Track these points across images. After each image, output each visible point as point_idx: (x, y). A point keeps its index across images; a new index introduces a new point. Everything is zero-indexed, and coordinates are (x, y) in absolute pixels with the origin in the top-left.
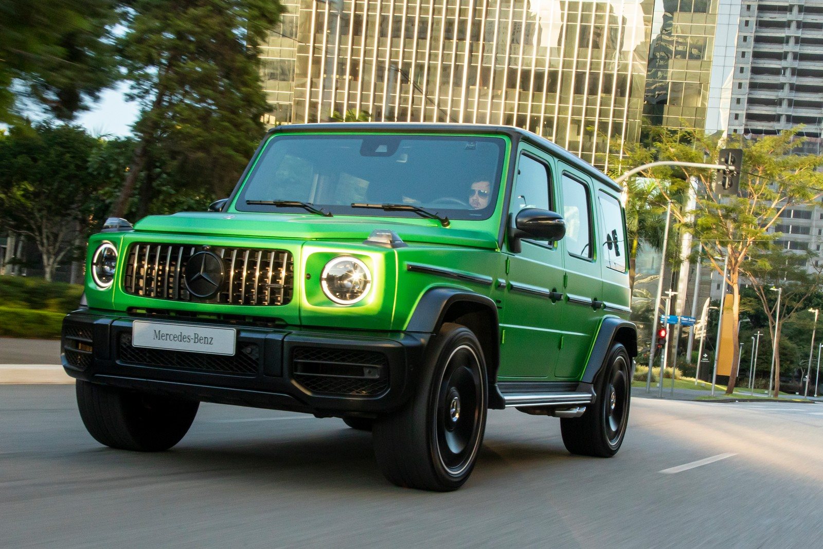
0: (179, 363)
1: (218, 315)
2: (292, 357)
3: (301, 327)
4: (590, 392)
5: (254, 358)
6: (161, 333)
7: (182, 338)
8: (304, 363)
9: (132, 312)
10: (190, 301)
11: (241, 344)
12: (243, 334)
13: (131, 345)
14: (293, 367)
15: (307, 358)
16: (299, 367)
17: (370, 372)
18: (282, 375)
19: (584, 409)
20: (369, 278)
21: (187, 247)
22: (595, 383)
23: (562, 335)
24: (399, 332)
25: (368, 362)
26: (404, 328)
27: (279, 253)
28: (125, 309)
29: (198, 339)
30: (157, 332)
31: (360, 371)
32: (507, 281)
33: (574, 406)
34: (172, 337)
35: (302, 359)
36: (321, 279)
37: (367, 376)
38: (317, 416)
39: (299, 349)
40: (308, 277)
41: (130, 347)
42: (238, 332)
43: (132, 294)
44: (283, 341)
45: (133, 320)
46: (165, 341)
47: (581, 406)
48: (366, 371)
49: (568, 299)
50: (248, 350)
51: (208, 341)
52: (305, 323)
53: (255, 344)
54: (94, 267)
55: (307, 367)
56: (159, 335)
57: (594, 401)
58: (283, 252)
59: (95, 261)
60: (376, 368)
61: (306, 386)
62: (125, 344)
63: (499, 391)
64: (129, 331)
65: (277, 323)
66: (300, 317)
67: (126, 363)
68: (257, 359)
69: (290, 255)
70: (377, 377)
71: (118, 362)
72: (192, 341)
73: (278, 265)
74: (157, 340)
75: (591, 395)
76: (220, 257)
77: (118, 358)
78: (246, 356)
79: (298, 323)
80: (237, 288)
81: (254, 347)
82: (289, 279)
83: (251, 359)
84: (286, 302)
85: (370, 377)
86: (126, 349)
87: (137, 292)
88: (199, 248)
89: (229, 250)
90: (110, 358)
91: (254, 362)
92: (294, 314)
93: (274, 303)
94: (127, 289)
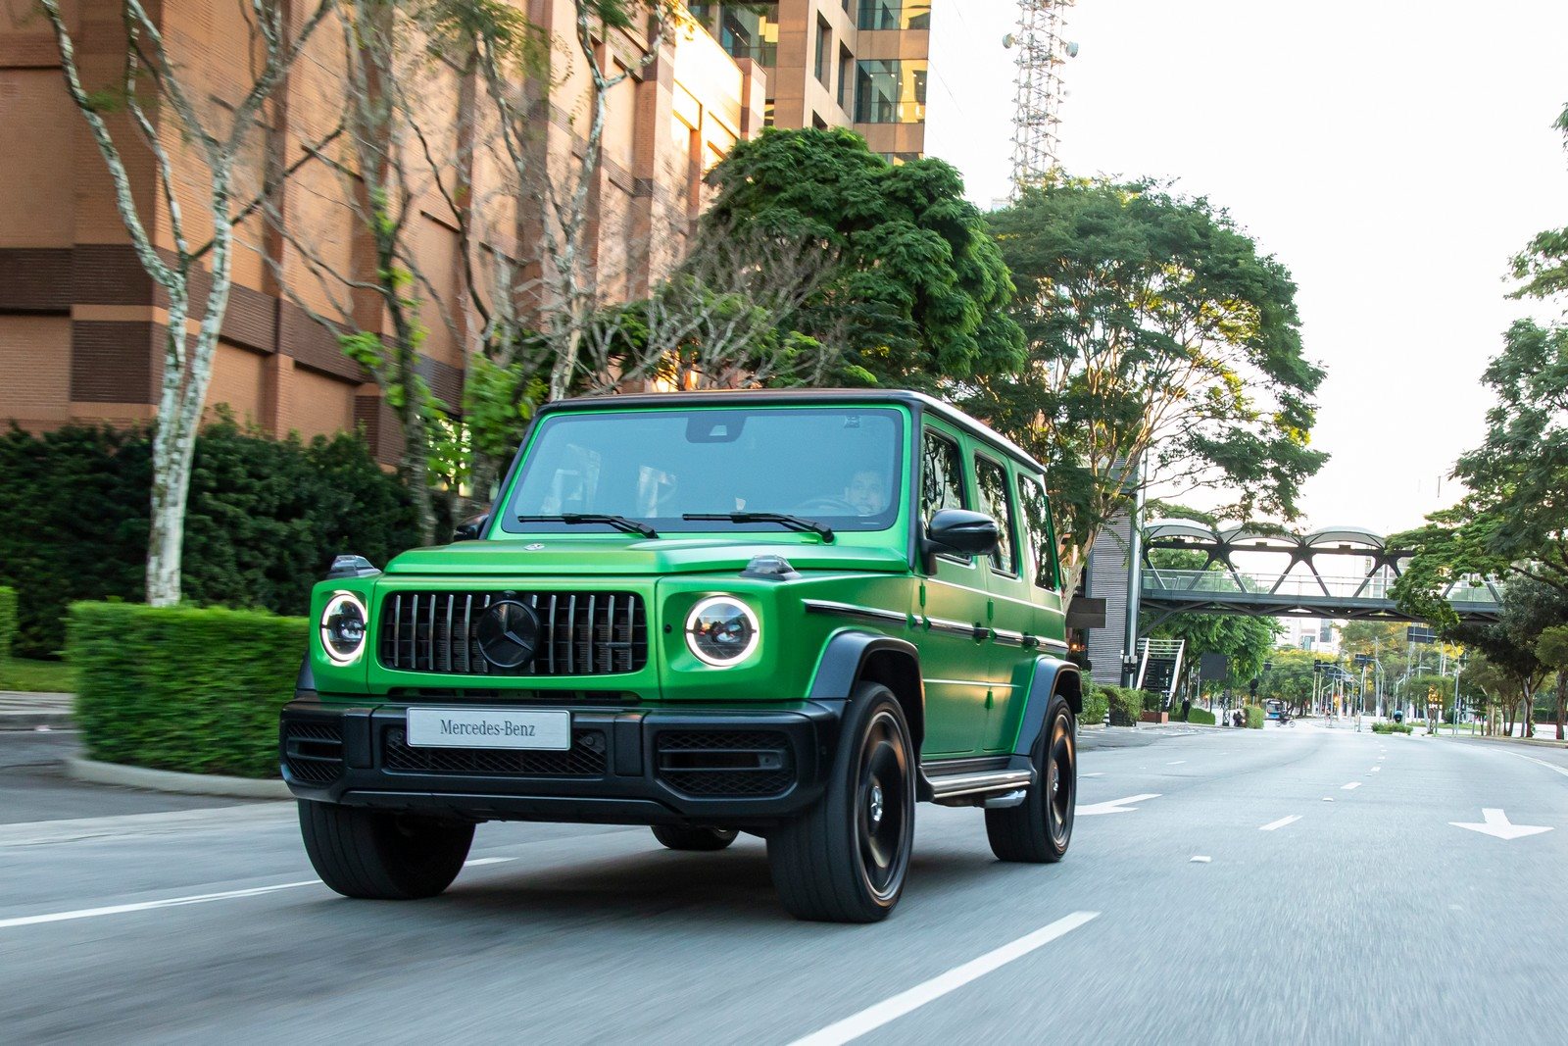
0: (482, 766)
1: (534, 692)
2: (655, 746)
3: (662, 702)
4: (1029, 769)
5: (598, 752)
6: (452, 724)
7: (486, 729)
8: (672, 754)
9: (400, 695)
10: (488, 674)
11: (577, 732)
12: (579, 719)
13: (406, 744)
14: (658, 761)
15: (677, 746)
16: (666, 761)
17: (767, 761)
18: (642, 774)
19: (1023, 793)
20: (755, 623)
21: (479, 595)
22: (1032, 755)
23: (991, 688)
24: (801, 700)
25: (764, 746)
26: (807, 694)
27: (622, 597)
28: (385, 692)
29: (510, 729)
30: (446, 723)
31: (753, 759)
32: (923, 616)
33: (1009, 791)
34: (470, 729)
35: (668, 748)
36: (685, 631)
37: (763, 767)
39: (664, 735)
40: (667, 629)
41: (404, 747)
42: (573, 715)
43: (395, 668)
44: (641, 723)
45: (404, 709)
46: (459, 736)
47: (1019, 789)
48: (762, 760)
49: (996, 636)
50: (586, 741)
51: (526, 731)
52: (666, 696)
53: (598, 731)
54: (325, 632)
55: (678, 760)
56: (448, 727)
57: (1034, 782)
58: (630, 594)
59: (325, 622)
60: (774, 754)
61: (679, 787)
62: (394, 743)
63: (925, 774)
64: (402, 726)
65: (625, 698)
66: (660, 689)
67: (398, 771)
68: (604, 753)
69: (639, 600)
70: (778, 767)
71: (385, 771)
72: (502, 733)
73: (621, 614)
74: (447, 735)
75: (1029, 773)
76: (531, 607)
77: (385, 765)
78: (587, 749)
79: (659, 698)
80: (560, 651)
81: (597, 735)
82: (641, 633)
83: (592, 753)
84: (637, 666)
85: (768, 768)
86: (395, 752)
87: (404, 665)
88: (498, 595)
89: (544, 596)
90: (372, 766)
91: (598, 757)
92: (654, 683)
93: (619, 669)
94: (387, 662)
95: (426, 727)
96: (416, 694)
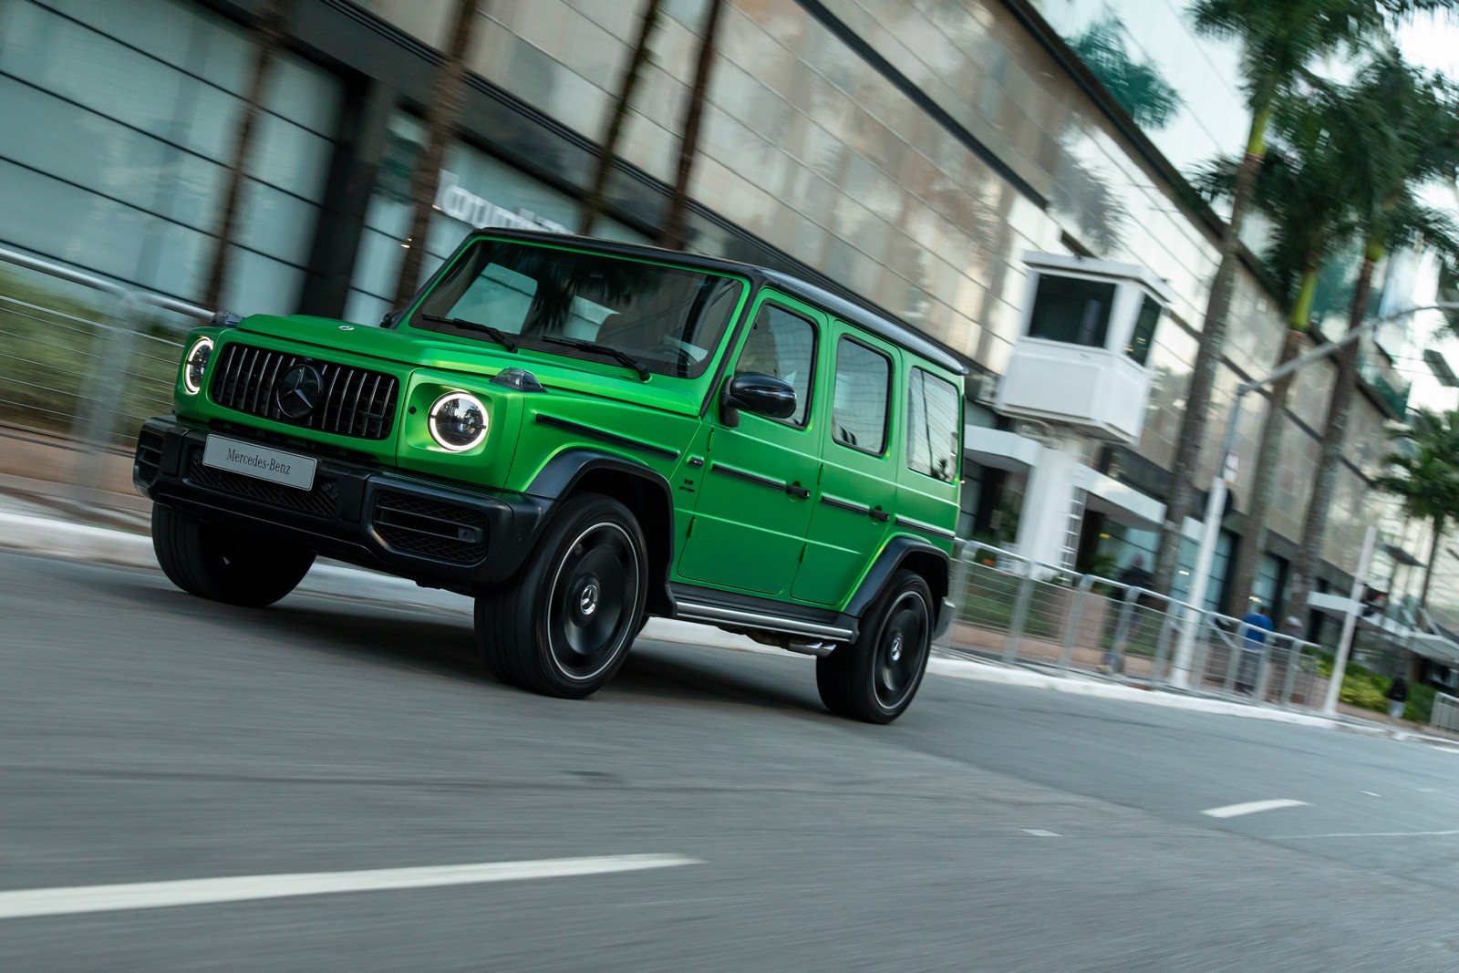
1: (309, 442)
2: (374, 502)
3: (396, 469)
4: (850, 628)
5: (334, 497)
6: (235, 453)
7: (257, 462)
8: (389, 511)
9: (211, 425)
10: (280, 421)
11: (319, 478)
12: (324, 468)
13: (202, 463)
14: (375, 513)
15: (392, 505)
16: (382, 515)
17: (465, 534)
18: (359, 521)
19: (831, 648)
20: (486, 422)
21: (288, 357)
22: (863, 619)
23: (806, 544)
24: (514, 493)
25: (465, 521)
27: (387, 378)
28: (207, 421)
29: (274, 466)
30: (231, 452)
31: (453, 530)
32: (706, 459)
33: (816, 641)
34: (247, 460)
35: (386, 506)
36: (430, 416)
37: (461, 538)
38: (419, 584)
39: (385, 494)
40: (412, 410)
41: (201, 465)
42: (319, 465)
43: (219, 403)
44: (367, 481)
45: (208, 434)
46: (238, 463)
47: (828, 645)
48: (461, 532)
49: (823, 499)
50: (326, 487)
51: (285, 469)
52: (401, 465)
53: (335, 480)
54: (189, 366)
55: (393, 517)
56: (233, 456)
57: (853, 641)
58: (392, 377)
59: (191, 359)
60: (472, 529)
61: (387, 539)
62: (196, 461)
63: (671, 595)
64: (201, 447)
66: (396, 458)
67: (195, 484)
68: (336, 499)
69: (397, 382)
70: (473, 541)
71: (185, 481)
72: (268, 467)
73: (381, 394)
74: (231, 462)
75: (850, 632)
76: (321, 374)
77: (187, 476)
78: (324, 493)
79: (393, 463)
80: (332, 413)
81: (335, 484)
82: (391, 411)
83: (329, 498)
84: (383, 437)
85: (464, 540)
86: (195, 467)
87: (225, 403)
88: (300, 359)
89: (333, 366)
90: (175, 476)
91: (332, 501)
92: (391, 452)
93: (370, 436)
94: (214, 397)
95: (220, 453)
96: (228, 427)
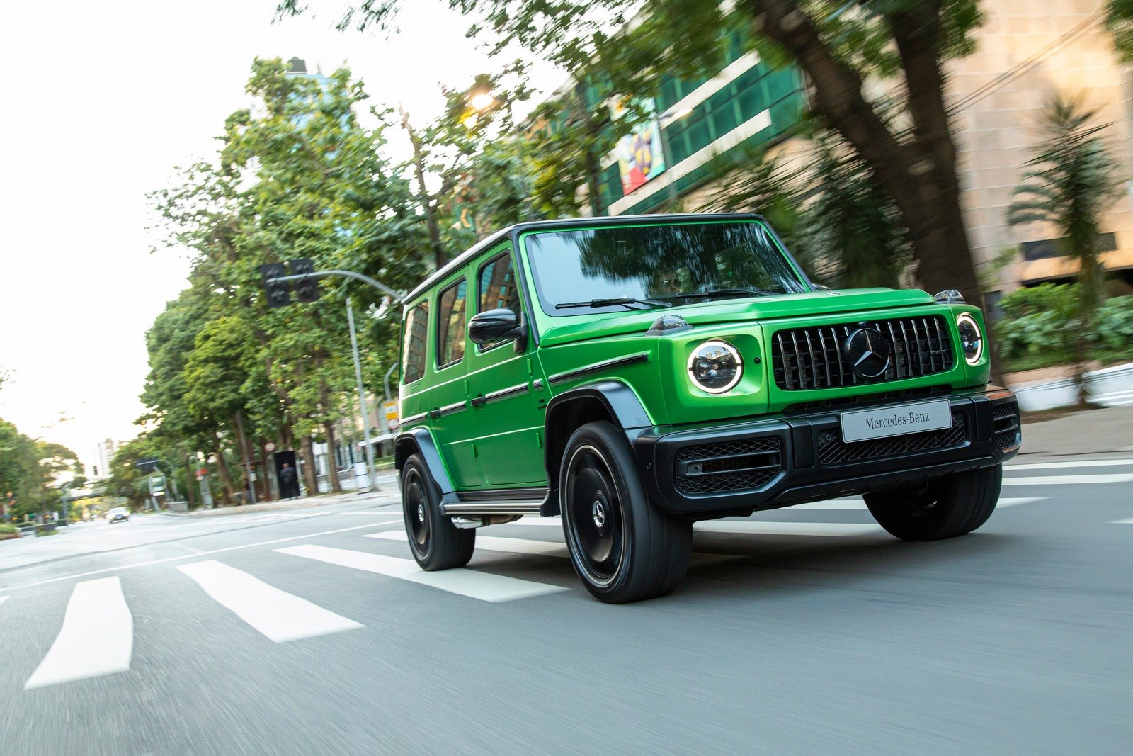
2: (993, 417)
3: (964, 389)
5: (960, 427)
6: (874, 421)
7: (897, 421)
8: (997, 421)
11: (955, 411)
21: (839, 327)
28: (781, 409)
29: (913, 418)
30: (870, 421)
34: (886, 423)
41: (830, 446)
46: (880, 429)
53: (960, 412)
56: (872, 424)
66: (965, 380)
67: (830, 465)
68: (964, 427)
71: (823, 467)
72: (908, 422)
73: (932, 330)
74: (870, 429)
79: (962, 387)
81: (959, 415)
83: (957, 428)
84: (950, 365)
87: (798, 386)
89: (884, 323)
90: (812, 465)
91: (960, 430)
92: (962, 376)
93: (939, 369)
94: (782, 386)
